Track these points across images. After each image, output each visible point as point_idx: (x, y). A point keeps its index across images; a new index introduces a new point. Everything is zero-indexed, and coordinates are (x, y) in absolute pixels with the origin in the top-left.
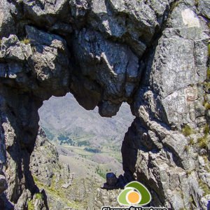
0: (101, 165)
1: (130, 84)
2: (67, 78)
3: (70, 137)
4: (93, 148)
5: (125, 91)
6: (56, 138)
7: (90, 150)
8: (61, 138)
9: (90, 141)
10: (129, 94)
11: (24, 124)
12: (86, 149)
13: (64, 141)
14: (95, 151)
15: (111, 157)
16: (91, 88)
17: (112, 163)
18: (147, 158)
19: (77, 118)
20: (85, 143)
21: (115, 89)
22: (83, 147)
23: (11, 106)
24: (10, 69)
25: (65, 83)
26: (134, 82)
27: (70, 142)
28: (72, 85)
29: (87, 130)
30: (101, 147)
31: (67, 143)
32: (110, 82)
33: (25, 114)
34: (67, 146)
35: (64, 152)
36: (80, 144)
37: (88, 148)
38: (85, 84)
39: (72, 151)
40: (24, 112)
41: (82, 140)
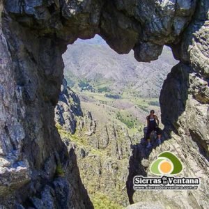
0: (122, 110)
1: (180, 19)
2: (98, 14)
3: (90, 83)
4: (114, 95)
5: (173, 28)
6: (76, 85)
7: (111, 97)
8: (82, 85)
9: (110, 88)
10: (178, 32)
11: (47, 72)
12: (107, 96)
13: (85, 88)
14: (116, 97)
15: (131, 103)
16: (127, 26)
17: (133, 108)
18: (205, 114)
19: (97, 64)
20: (105, 89)
21: (160, 25)
22: (104, 93)
23: (30, 51)
24: (27, 3)
25: (96, 21)
26: (186, 17)
27: (90, 88)
28: (103, 24)
29: (107, 76)
30: (121, 93)
31: (88, 89)
32: (154, 16)
33: (47, 61)
34: (87, 93)
35: (85, 99)
36: (100, 91)
37: (109, 94)
38: (119, 22)
39: (93, 98)
40: (47, 59)
41: (103, 86)
